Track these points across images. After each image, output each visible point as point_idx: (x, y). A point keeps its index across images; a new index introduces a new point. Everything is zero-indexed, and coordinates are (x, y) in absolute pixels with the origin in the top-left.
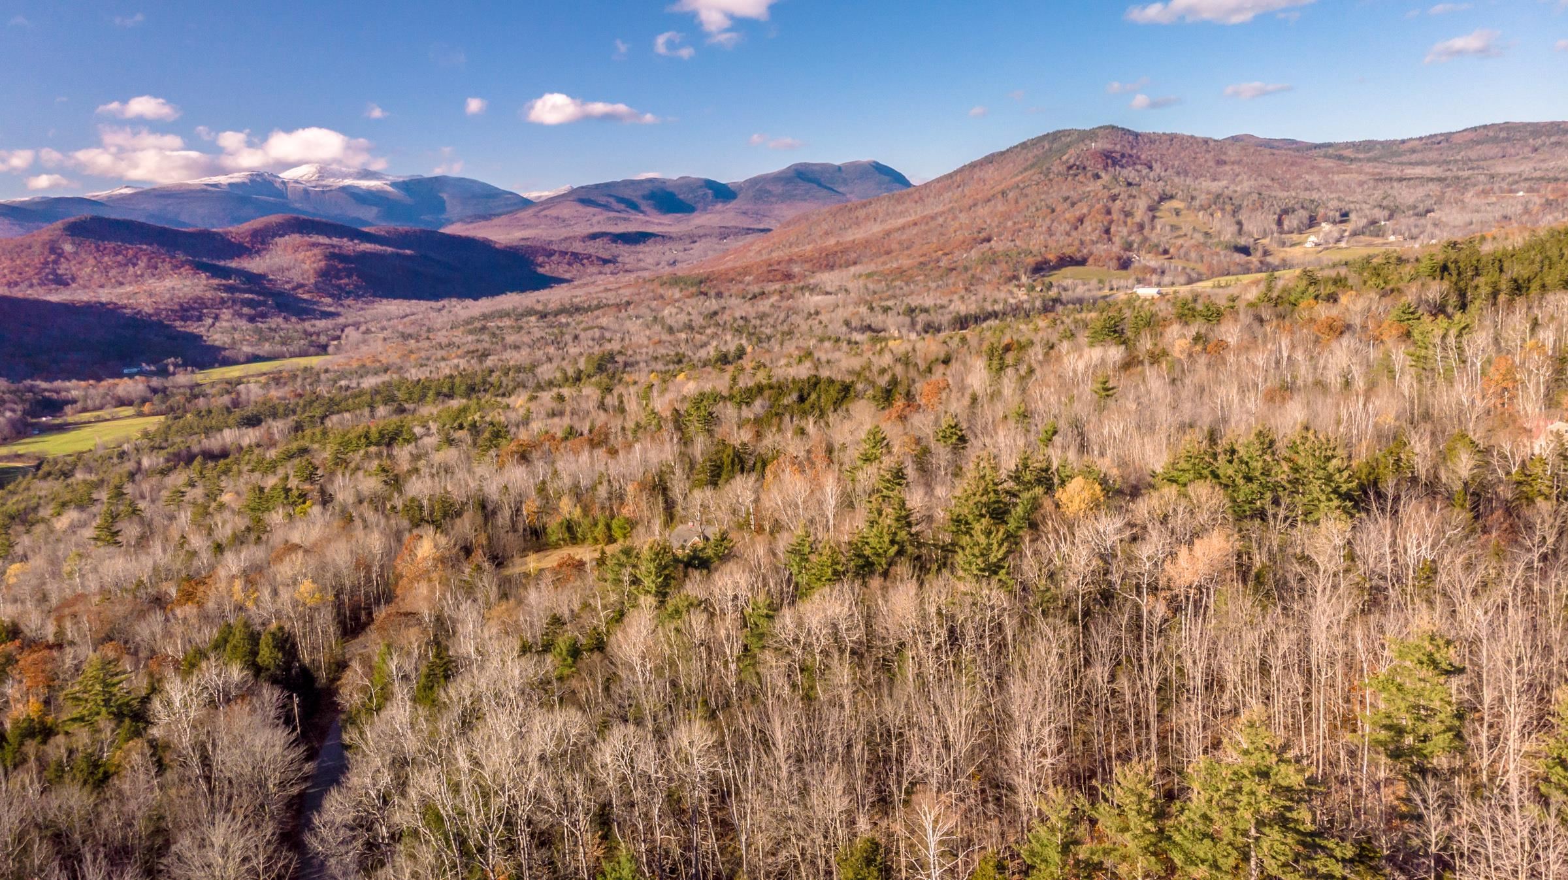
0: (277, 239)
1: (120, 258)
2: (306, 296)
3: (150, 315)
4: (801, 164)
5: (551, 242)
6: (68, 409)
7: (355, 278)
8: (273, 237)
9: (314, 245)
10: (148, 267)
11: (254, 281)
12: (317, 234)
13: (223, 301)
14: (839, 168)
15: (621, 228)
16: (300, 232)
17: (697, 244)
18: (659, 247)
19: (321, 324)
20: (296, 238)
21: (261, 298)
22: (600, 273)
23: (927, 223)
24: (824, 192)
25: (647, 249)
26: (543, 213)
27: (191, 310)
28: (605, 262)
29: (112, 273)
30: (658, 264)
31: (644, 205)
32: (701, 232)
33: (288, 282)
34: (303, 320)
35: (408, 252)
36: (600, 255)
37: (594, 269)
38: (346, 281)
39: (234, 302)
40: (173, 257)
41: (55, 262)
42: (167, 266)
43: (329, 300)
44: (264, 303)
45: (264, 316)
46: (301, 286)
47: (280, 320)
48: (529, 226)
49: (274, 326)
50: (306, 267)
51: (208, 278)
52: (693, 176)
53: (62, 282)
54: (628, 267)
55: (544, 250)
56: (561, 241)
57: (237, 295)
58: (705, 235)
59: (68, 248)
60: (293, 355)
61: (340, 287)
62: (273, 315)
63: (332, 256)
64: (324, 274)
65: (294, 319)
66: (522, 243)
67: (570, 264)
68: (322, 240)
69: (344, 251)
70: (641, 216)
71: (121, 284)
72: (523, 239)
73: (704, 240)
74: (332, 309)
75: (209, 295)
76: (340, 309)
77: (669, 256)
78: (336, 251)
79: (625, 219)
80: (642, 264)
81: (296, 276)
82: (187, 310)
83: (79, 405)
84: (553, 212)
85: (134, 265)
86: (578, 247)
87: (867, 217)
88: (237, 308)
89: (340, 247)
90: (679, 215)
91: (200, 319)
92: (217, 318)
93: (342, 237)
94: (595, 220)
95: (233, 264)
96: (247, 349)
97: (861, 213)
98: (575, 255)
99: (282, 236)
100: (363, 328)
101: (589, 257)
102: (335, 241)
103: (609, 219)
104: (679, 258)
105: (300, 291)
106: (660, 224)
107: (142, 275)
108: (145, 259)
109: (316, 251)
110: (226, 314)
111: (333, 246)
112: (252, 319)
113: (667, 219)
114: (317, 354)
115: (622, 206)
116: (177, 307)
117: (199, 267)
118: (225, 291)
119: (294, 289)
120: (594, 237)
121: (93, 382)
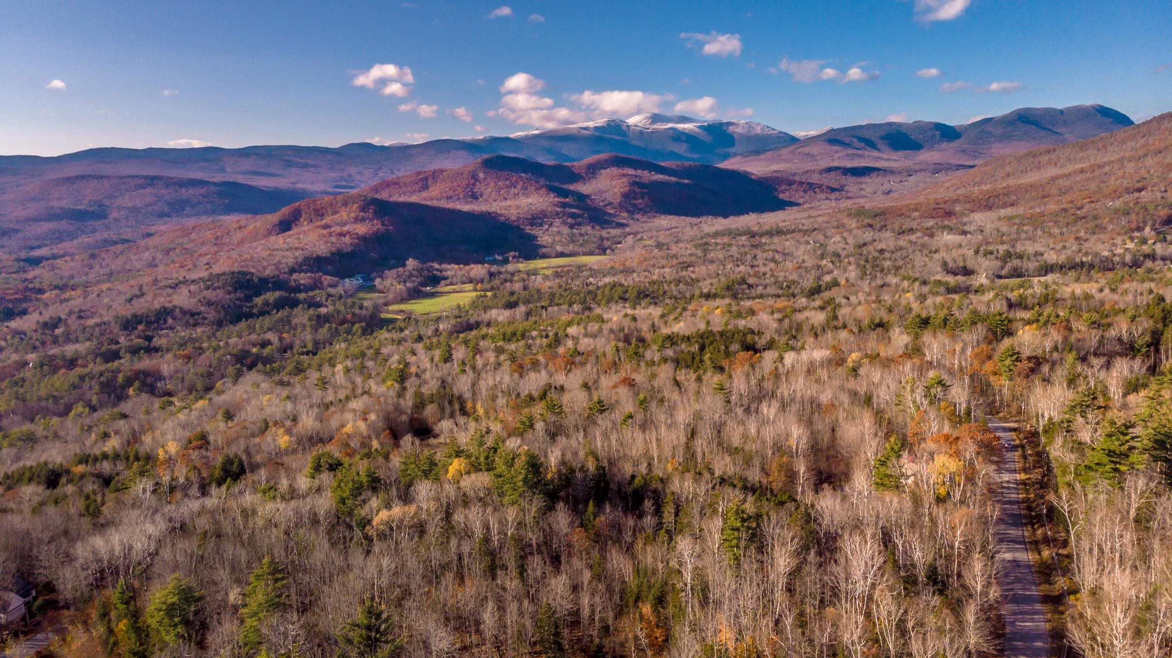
0: (603, 171)
1: (508, 182)
2: (611, 211)
3: (514, 221)
4: (1024, 109)
5: (795, 174)
6: (443, 283)
7: (646, 199)
8: (600, 169)
9: (624, 175)
10: (522, 189)
11: (582, 198)
12: (629, 167)
13: (557, 214)
14: (1062, 112)
15: (849, 164)
16: (618, 166)
17: (913, 177)
18: (880, 179)
19: (614, 232)
20: (614, 170)
21: (581, 212)
22: (827, 199)
23: (1094, 171)
24: (1043, 133)
25: (870, 181)
26: (799, 150)
27: (537, 219)
28: (833, 190)
29: (502, 192)
30: (875, 193)
31: (880, 143)
32: (919, 167)
33: (603, 201)
34: (604, 228)
35: (686, 181)
36: (830, 185)
37: (822, 196)
38: (640, 201)
39: (564, 215)
40: (537, 182)
41: (474, 184)
42: (533, 188)
43: (625, 215)
44: (581, 216)
45: (579, 224)
46: (610, 204)
47: (589, 228)
48: (785, 161)
49: (583, 232)
50: (616, 190)
51: (555, 197)
52: (928, 120)
53: (475, 197)
54: (850, 195)
55: (787, 180)
56: (803, 173)
57: (567, 209)
58: (921, 170)
59: (481, 175)
60: (585, 254)
61: (635, 206)
62: (586, 224)
63: (634, 184)
64: (626, 196)
65: (597, 228)
66: (775, 175)
67: (805, 191)
68: (631, 171)
69: (643, 180)
70: (875, 154)
71: (506, 199)
72: (775, 171)
73: (919, 174)
74: (625, 221)
75: (550, 209)
76: (631, 222)
77: (886, 187)
78: (637, 180)
79: (860, 156)
80: (862, 192)
81: (609, 196)
82: (535, 219)
83: (449, 281)
84: (806, 150)
85: (515, 187)
86: (815, 179)
87: (1049, 162)
88: (564, 218)
89: (641, 177)
90: (909, 152)
91: (541, 225)
92: (551, 225)
93: (643, 170)
94: (836, 156)
95: (572, 187)
96: (559, 248)
97: (1045, 158)
98: (810, 185)
99: (606, 168)
100: (639, 236)
101: (820, 186)
102: (639, 172)
103: (847, 155)
104: (893, 189)
105: (609, 207)
106: (888, 160)
107: (518, 194)
108: (521, 183)
109: (625, 180)
110: (557, 222)
111: (636, 176)
112: (572, 227)
113: (895, 155)
114: (599, 254)
115: (863, 145)
116: (530, 217)
117: (552, 189)
118: (561, 207)
119: (605, 206)
120: (829, 170)
121: (461, 266)
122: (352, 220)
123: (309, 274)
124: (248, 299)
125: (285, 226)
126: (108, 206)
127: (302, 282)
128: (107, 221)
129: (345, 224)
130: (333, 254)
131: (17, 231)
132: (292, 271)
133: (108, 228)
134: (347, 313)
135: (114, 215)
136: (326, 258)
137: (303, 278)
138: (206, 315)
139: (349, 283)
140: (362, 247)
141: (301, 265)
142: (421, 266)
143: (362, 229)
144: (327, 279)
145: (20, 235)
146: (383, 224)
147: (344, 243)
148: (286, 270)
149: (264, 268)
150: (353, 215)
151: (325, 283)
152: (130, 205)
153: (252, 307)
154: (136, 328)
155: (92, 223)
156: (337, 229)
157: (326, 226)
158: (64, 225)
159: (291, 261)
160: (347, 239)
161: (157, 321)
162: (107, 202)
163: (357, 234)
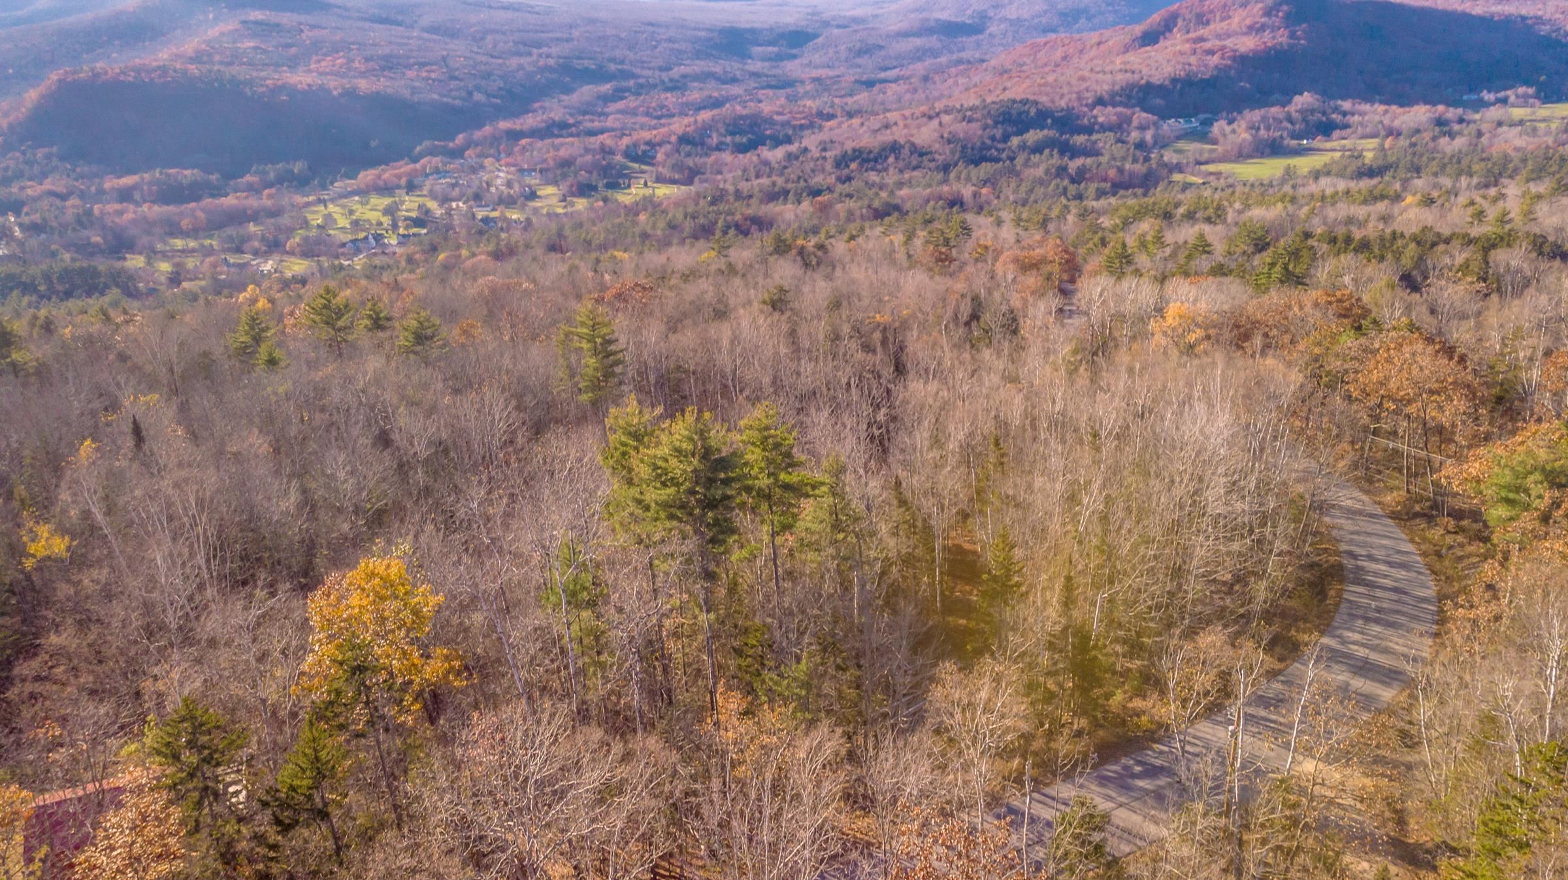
121: (1394, 107)
122: (1244, 30)
123: (1119, 109)
124: (1006, 138)
125: (1150, 38)
126: (990, 18)
127: (1101, 119)
128: (981, 37)
129: (1229, 36)
130: (1174, 81)
131: (881, 47)
132: (1100, 102)
133: (978, 45)
134: (1112, 167)
135: (993, 29)
136: (1161, 87)
137: (1104, 115)
138: (937, 157)
139: (1171, 126)
140: (1233, 72)
141: (1113, 94)
142: (1317, 104)
143: (1247, 44)
144: (1140, 116)
145: (883, 53)
146: (1292, 35)
147: (1206, 66)
148: (1090, 101)
149: (1062, 96)
150: (1248, 22)
151: (1135, 123)
152: (1014, 16)
153: (1004, 150)
154: (848, 166)
155: (964, 39)
156: (1207, 45)
157: (1202, 39)
158: (933, 41)
159: (1104, 89)
160: (1215, 60)
161: (876, 160)
162: (991, 13)
163: (1235, 51)
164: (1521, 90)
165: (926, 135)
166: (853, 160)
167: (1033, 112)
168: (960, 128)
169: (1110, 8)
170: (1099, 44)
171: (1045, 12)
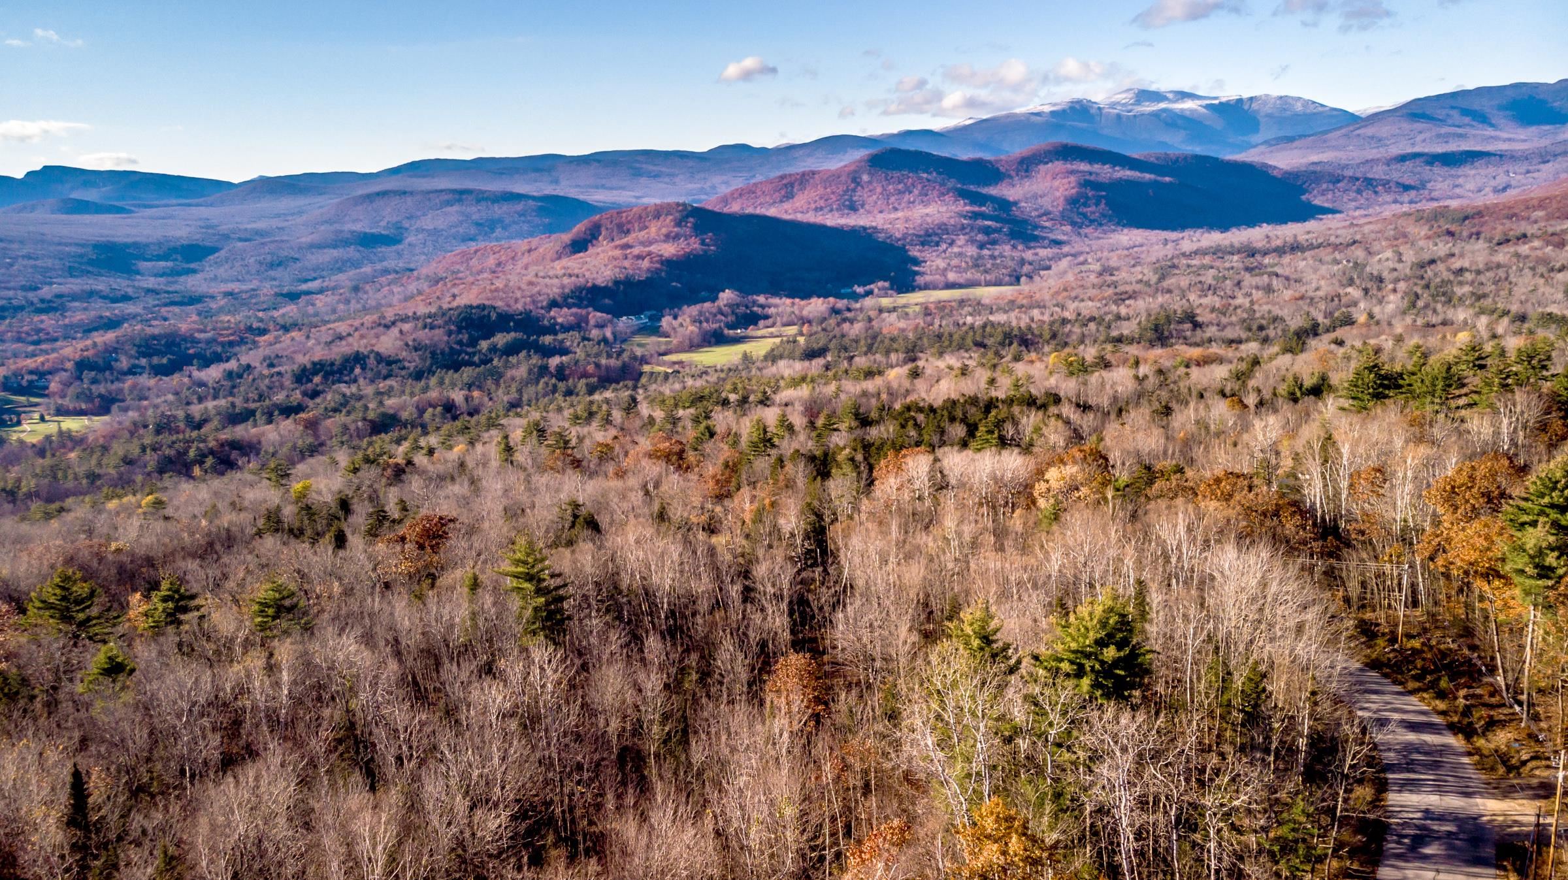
0: (1042, 168)
1: (900, 186)
2: (1047, 224)
3: (899, 240)
5: (1346, 166)
7: (1102, 206)
8: (1037, 165)
9: (1072, 172)
10: (920, 194)
11: (1004, 205)
12: (1082, 160)
13: (963, 228)
15: (1439, 149)
16: (1065, 159)
17: (1550, 164)
18: (1491, 170)
19: (1043, 253)
20: (1059, 166)
21: (998, 225)
22: (1395, 201)
25: (1473, 172)
26: (1358, 132)
27: (931, 237)
28: (1407, 188)
29: (892, 199)
30: (1480, 191)
31: (1498, 118)
32: (1559, 150)
33: (1036, 210)
34: (1029, 248)
35: (1167, 179)
36: (1400, 180)
37: (1389, 198)
38: (1093, 208)
39: (972, 229)
40: (942, 185)
41: (854, 190)
42: (936, 193)
43: (1068, 228)
44: (997, 231)
45: (994, 242)
46: (1047, 213)
47: (1007, 248)
48: (1335, 148)
49: (996, 253)
50: (1058, 194)
51: (965, 204)
53: (853, 208)
54: (1435, 194)
55: (1330, 174)
56: (1358, 165)
57: (980, 222)
58: (1565, 153)
59: (865, 178)
60: (988, 284)
61: (1085, 215)
62: (1003, 242)
63: (1086, 184)
64: (1073, 202)
65: (1020, 247)
66: (1312, 168)
67: (1359, 192)
68: (1084, 167)
69: (1100, 179)
70: (1490, 132)
71: (896, 209)
72: (1314, 163)
73: (1560, 159)
74: (1065, 238)
75: (952, 221)
76: (1074, 238)
77: (1501, 180)
78: (1092, 178)
79: (1460, 136)
80: (1457, 191)
81: (1046, 203)
82: (930, 236)
84: (1369, 131)
85: (910, 192)
86: (1378, 172)
88: (973, 234)
89: (1097, 174)
90: (1547, 127)
91: (937, 244)
92: (952, 244)
93: (1104, 164)
94: (1420, 138)
95: (993, 191)
96: (952, 276)
98: (1369, 183)
99: (1047, 163)
100: (1081, 259)
101: (1386, 184)
102: (1096, 167)
103: (1439, 136)
104: (1513, 183)
105: (1045, 218)
106: (1510, 140)
107: (913, 202)
108: (919, 187)
109: (1072, 178)
110: (961, 240)
111: (1091, 174)
112: (982, 246)
113: (1523, 133)
114: (1011, 284)
115: (1467, 120)
116: (922, 233)
117: (963, 194)
118: (970, 218)
119: (1040, 216)
120: (1402, 158)
121: (797, 300)
122: (662, 237)
123: (574, 310)
124: (473, 342)
125: (579, 246)
126: (406, 229)
127: (560, 320)
128: (400, 247)
129: (651, 243)
130: (617, 283)
132: (553, 304)
133: (400, 255)
134: (589, 363)
135: (411, 239)
136: (606, 287)
137: (562, 316)
138: (407, 364)
139: (625, 323)
140: (663, 274)
141: (565, 297)
142: (738, 300)
143: (669, 250)
144: (595, 316)
145: (299, 264)
146: (703, 243)
147: (639, 269)
148: (545, 304)
149: (516, 300)
150: (664, 231)
151: (592, 322)
152: (431, 227)
153: (474, 354)
154: (311, 381)
155: (383, 249)
156: (636, 251)
157: (627, 246)
158: (352, 252)
159: (555, 292)
160: (645, 264)
161: (340, 372)
162: (406, 224)
163: (661, 256)
164: (880, 284)
165: (388, 343)
166: (316, 373)
167: (494, 316)
168: (424, 336)
169: (523, 218)
170: (530, 251)
171: (461, 222)
